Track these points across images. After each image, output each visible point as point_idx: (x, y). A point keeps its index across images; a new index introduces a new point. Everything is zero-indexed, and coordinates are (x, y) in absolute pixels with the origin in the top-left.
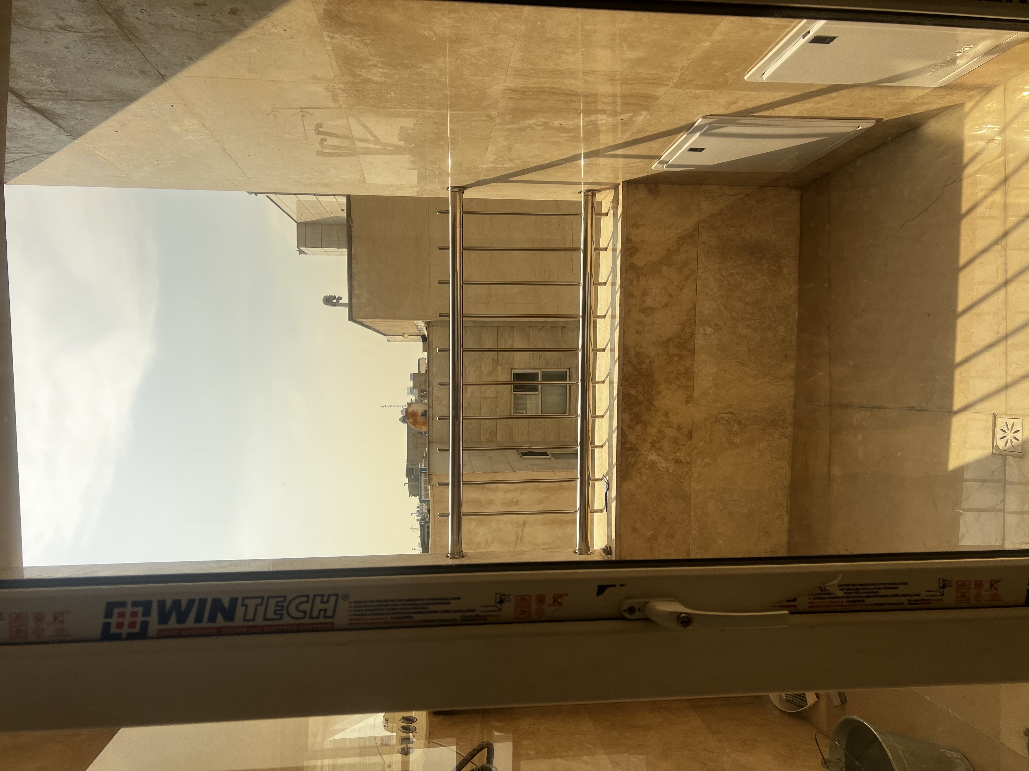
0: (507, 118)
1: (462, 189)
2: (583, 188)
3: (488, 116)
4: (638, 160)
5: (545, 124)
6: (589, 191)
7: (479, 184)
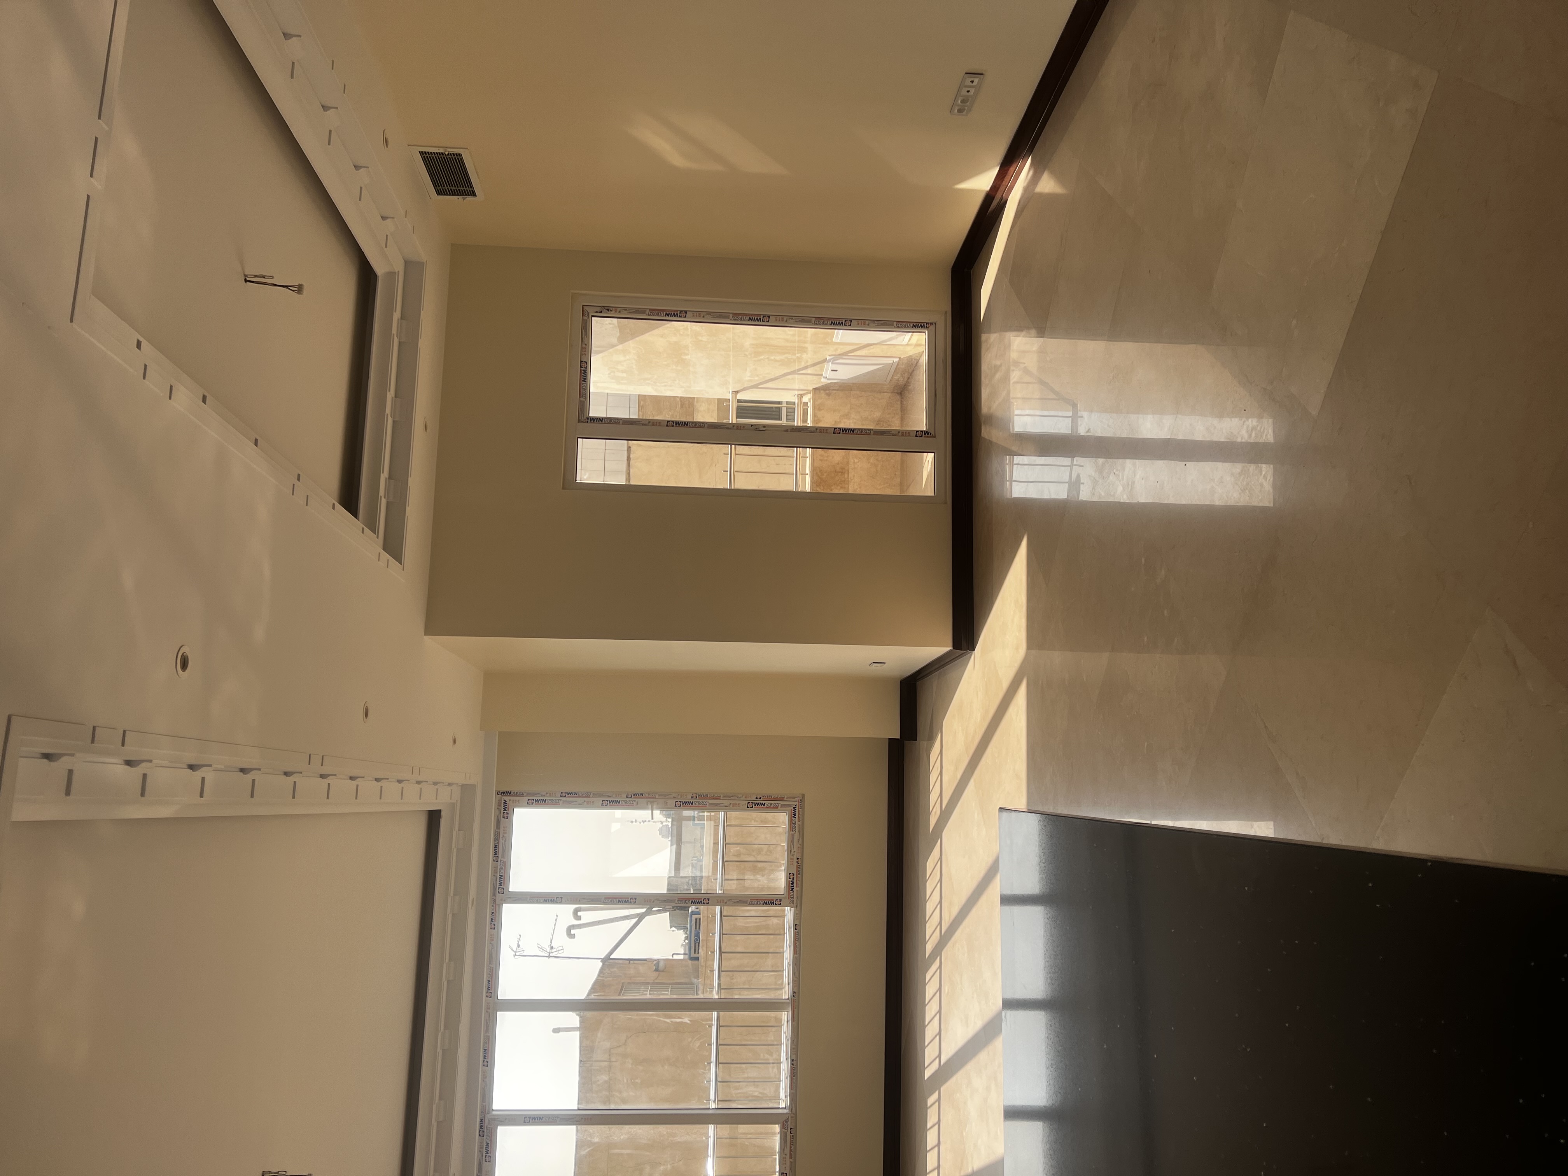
0: (753, 355)
1: (737, 392)
2: (796, 393)
3: (745, 354)
4: (814, 376)
5: (768, 358)
6: (799, 394)
7: (744, 389)
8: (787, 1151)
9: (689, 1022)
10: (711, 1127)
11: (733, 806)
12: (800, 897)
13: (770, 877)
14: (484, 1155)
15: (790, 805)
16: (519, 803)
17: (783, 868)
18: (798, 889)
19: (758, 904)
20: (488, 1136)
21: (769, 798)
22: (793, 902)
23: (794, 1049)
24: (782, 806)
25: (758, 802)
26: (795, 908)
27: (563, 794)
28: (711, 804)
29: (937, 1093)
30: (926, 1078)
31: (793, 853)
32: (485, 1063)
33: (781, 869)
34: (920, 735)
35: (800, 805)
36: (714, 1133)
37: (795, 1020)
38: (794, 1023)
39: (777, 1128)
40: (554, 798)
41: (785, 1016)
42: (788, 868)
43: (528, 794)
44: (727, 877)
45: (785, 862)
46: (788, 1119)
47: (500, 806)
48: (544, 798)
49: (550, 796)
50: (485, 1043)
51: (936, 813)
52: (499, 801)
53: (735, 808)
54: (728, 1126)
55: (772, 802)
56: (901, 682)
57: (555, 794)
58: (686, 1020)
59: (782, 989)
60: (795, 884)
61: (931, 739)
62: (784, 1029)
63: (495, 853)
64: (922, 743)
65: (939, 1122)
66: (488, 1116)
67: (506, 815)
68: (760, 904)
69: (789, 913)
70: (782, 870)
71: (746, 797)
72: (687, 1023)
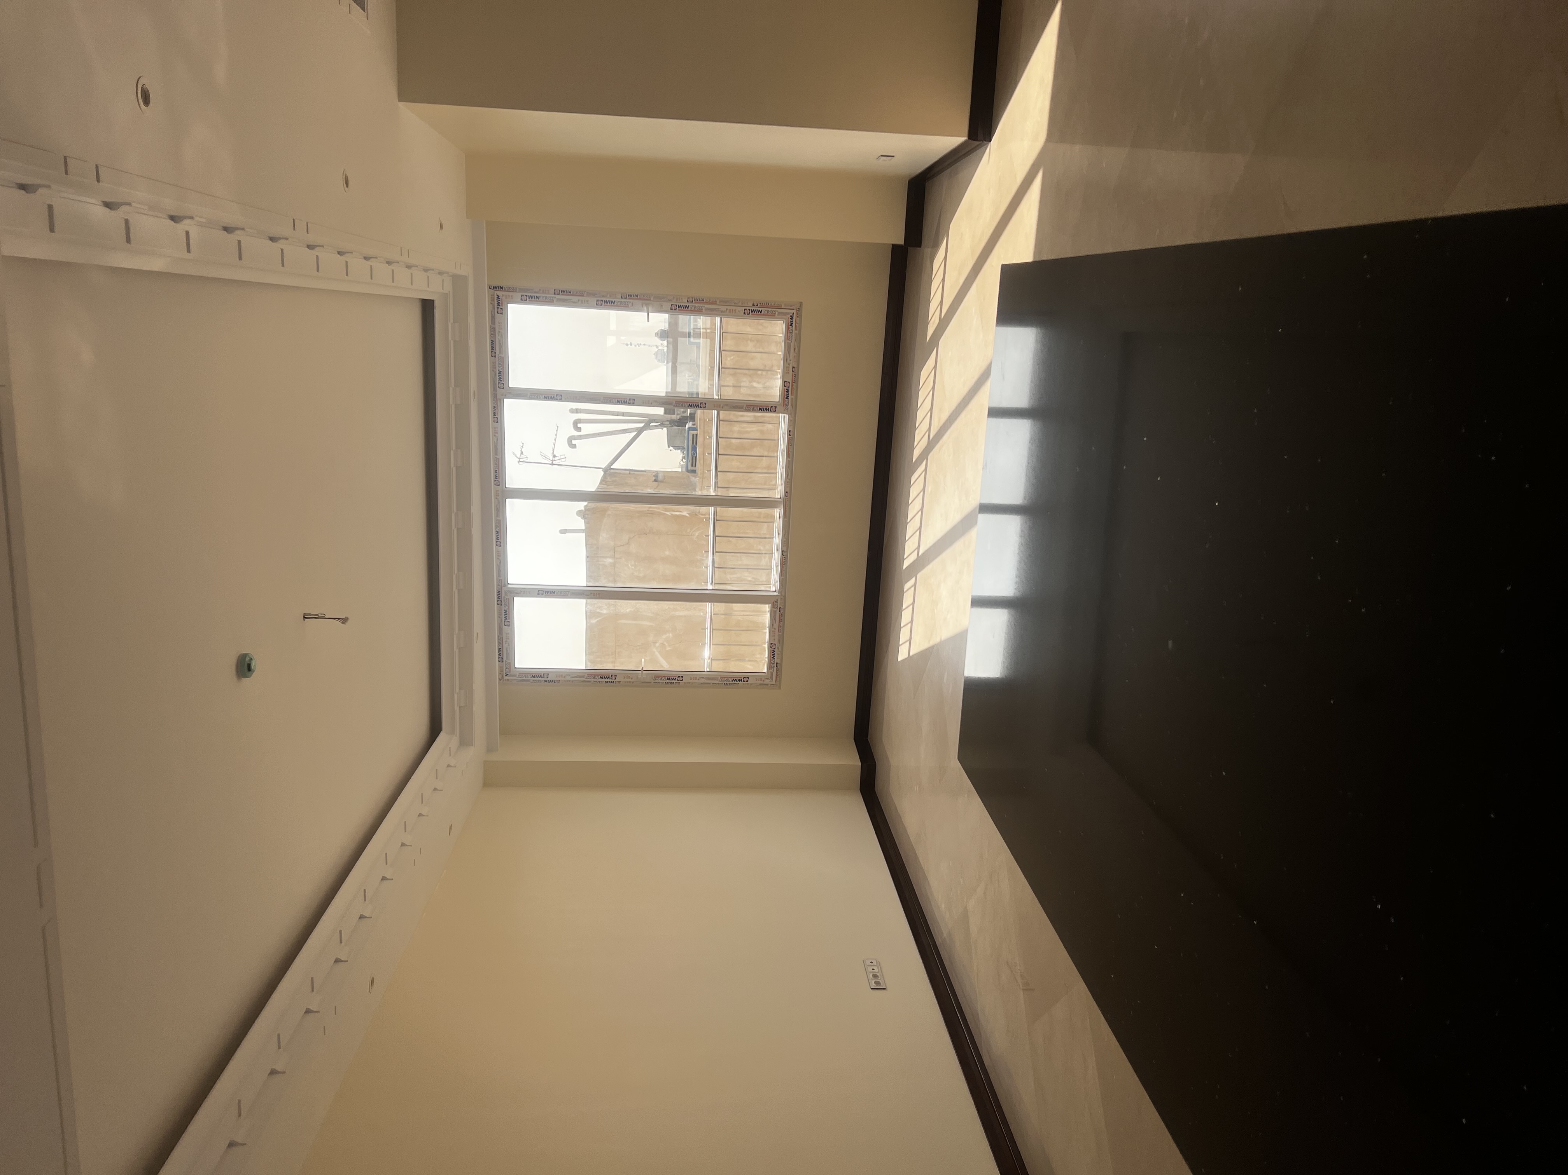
8: (776, 626)
9: (687, 515)
10: (709, 605)
11: (730, 312)
12: (795, 405)
13: (766, 384)
14: (503, 620)
15: (788, 313)
16: (512, 298)
17: (779, 376)
18: (793, 397)
19: (753, 410)
20: (505, 605)
21: (767, 305)
22: (788, 409)
23: (784, 541)
24: (779, 313)
25: (755, 309)
26: (790, 415)
27: (557, 292)
28: (707, 309)
29: (914, 579)
30: (904, 567)
31: (788, 361)
32: (498, 543)
33: (777, 377)
34: (925, 241)
35: (797, 314)
36: (711, 610)
37: (786, 516)
38: (785, 519)
39: (767, 607)
40: (547, 296)
41: (778, 513)
42: (783, 376)
43: (521, 290)
44: (723, 383)
45: (780, 371)
46: (777, 600)
47: (494, 300)
48: (538, 295)
49: (543, 293)
50: (496, 526)
51: (934, 322)
52: (492, 295)
53: (731, 314)
54: (724, 604)
55: (769, 309)
56: (909, 182)
57: (548, 291)
58: (685, 513)
59: (775, 489)
60: (790, 392)
61: (936, 246)
62: (776, 524)
63: (493, 348)
64: (926, 250)
65: (913, 604)
66: (504, 589)
67: (500, 310)
68: (755, 410)
69: (783, 420)
70: (777, 379)
71: (743, 304)
72: (686, 516)
